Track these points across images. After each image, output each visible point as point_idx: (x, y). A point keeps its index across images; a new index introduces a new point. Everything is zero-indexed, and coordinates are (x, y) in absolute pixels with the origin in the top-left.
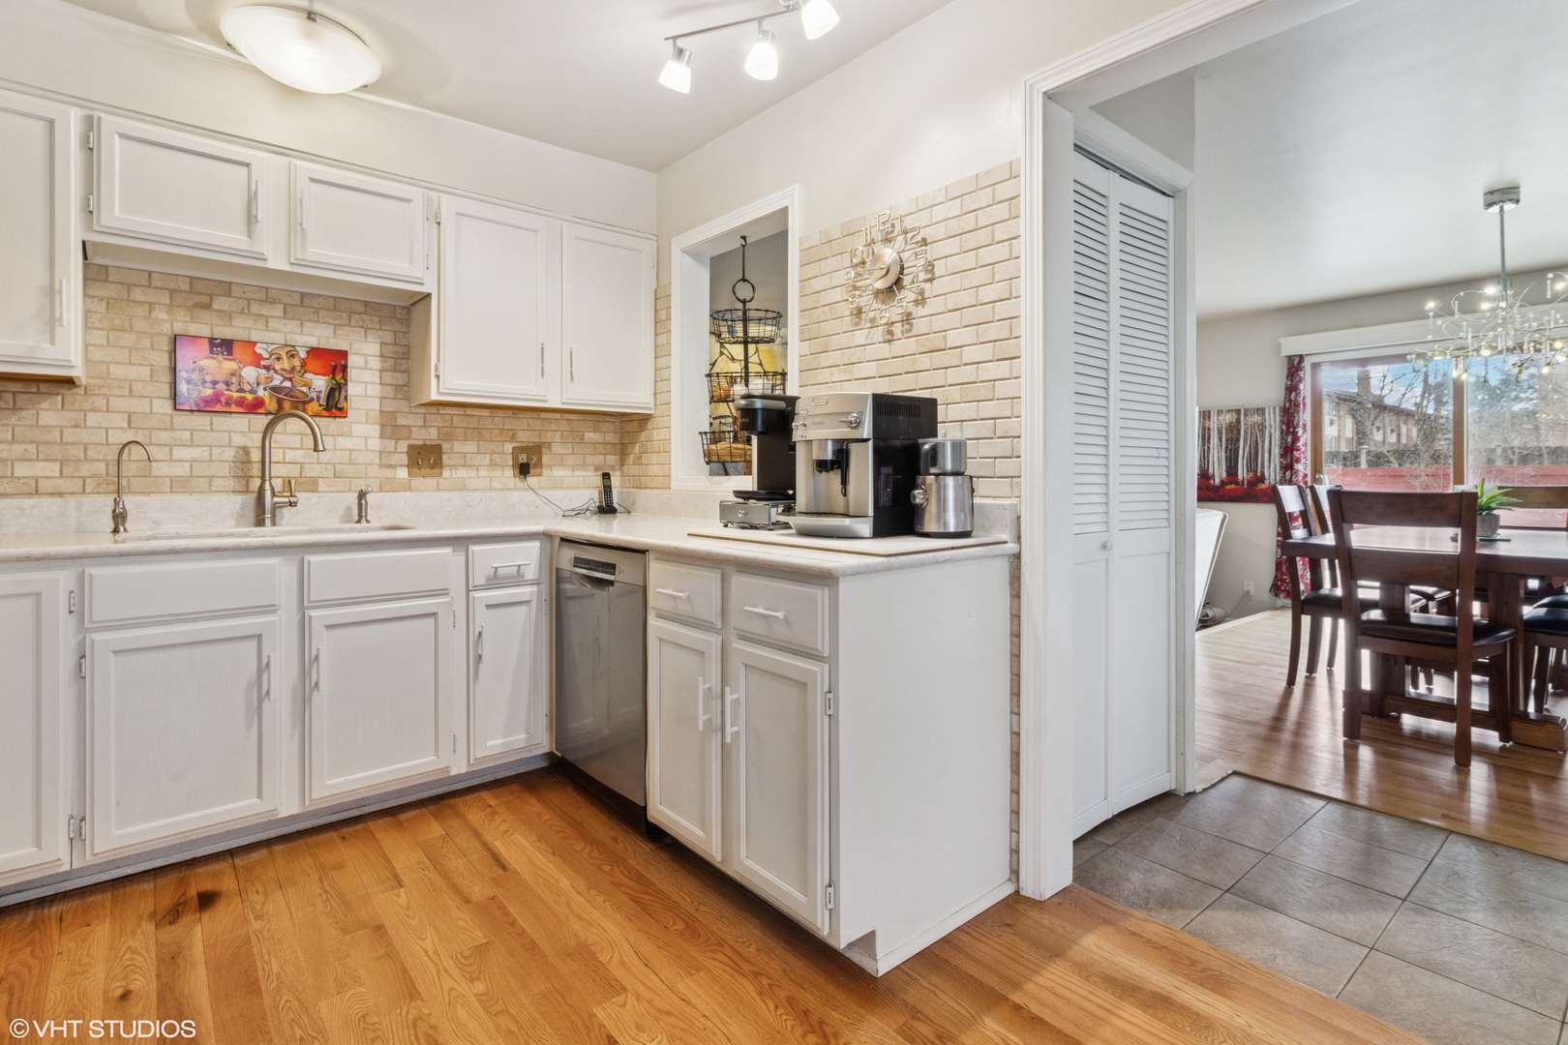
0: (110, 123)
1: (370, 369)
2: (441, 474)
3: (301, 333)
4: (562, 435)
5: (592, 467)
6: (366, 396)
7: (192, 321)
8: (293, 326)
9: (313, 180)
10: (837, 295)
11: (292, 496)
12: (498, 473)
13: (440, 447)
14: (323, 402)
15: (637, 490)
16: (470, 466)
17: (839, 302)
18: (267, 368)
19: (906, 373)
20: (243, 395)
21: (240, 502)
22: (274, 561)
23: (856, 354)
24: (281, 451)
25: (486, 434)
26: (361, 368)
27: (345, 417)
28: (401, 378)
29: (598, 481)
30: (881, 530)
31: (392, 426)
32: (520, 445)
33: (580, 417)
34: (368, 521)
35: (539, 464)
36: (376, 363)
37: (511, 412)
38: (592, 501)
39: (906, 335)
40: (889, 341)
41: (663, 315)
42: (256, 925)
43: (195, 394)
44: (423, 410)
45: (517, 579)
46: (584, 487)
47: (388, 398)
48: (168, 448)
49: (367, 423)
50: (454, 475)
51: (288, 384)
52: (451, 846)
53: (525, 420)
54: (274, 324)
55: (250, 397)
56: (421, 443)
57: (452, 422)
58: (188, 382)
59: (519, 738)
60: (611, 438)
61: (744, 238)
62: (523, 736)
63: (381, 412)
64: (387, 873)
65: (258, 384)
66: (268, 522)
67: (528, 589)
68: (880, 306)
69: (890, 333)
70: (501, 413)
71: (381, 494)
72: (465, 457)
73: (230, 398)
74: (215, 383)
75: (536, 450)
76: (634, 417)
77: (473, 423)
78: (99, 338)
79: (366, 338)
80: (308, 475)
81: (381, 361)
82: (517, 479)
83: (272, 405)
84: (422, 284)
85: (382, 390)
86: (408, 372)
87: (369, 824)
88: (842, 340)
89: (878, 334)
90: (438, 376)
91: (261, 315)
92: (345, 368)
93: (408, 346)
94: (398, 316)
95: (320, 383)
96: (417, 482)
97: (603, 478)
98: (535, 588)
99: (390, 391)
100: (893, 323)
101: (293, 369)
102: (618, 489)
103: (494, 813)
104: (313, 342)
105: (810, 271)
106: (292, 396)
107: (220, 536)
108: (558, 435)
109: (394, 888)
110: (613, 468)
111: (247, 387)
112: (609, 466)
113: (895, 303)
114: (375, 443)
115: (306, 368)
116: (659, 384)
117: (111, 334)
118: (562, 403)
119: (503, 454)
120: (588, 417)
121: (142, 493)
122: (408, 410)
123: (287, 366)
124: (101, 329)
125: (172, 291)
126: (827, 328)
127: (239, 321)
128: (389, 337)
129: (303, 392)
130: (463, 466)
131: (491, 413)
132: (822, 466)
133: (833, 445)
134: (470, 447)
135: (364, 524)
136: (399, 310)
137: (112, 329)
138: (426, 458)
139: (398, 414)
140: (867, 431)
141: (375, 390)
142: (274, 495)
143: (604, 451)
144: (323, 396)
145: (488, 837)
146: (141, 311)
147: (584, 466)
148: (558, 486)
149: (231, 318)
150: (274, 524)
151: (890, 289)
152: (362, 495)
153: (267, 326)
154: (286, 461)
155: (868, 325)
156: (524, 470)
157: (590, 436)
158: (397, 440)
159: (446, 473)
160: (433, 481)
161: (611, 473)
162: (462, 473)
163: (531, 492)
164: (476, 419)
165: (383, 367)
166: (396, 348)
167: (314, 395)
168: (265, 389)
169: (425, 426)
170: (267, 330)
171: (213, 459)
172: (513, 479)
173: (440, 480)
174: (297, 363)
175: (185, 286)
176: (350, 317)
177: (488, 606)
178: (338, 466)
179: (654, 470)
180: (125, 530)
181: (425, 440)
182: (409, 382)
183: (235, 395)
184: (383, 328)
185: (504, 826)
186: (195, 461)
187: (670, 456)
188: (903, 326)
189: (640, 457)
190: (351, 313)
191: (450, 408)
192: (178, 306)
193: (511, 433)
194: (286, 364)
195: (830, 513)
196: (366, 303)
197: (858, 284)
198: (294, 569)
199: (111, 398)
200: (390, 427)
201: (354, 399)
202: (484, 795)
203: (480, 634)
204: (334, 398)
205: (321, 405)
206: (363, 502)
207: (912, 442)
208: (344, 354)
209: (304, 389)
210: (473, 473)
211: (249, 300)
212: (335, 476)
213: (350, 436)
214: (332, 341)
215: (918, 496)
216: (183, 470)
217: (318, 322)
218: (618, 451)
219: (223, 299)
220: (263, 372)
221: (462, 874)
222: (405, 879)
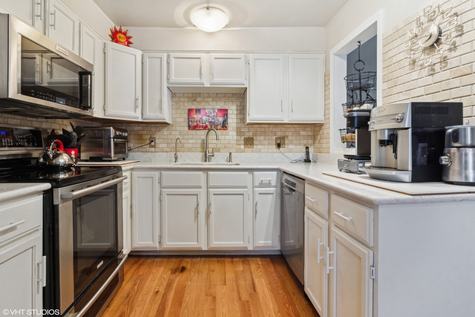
0: (172, 55)
1: (234, 114)
2: (253, 147)
3: (217, 105)
4: (292, 133)
5: (303, 145)
6: (233, 123)
7: (192, 105)
8: (214, 103)
9: (215, 58)
10: (402, 56)
11: (213, 153)
12: (270, 147)
13: (253, 138)
14: (222, 125)
15: (319, 154)
16: (262, 144)
17: (403, 60)
18: (208, 116)
19: (443, 91)
20: (203, 124)
21: (202, 155)
22: (201, 173)
23: (413, 84)
24: (212, 140)
25: (267, 133)
26: (231, 114)
27: (227, 130)
28: (242, 116)
29: (304, 150)
30: (416, 178)
31: (240, 132)
32: (278, 137)
33: (299, 126)
34: (232, 162)
35: (284, 144)
36: (235, 112)
37: (275, 125)
38: (302, 157)
39: (443, 69)
40: (432, 75)
41: (327, 83)
42: (189, 283)
43: (193, 125)
44: (248, 126)
45: (269, 185)
46: (300, 152)
47: (238, 123)
48: (187, 140)
49: (233, 131)
50: (257, 148)
51: (213, 120)
52: (243, 275)
53: (279, 128)
54: (210, 103)
55: (204, 125)
56: (247, 137)
57: (257, 129)
58: (191, 122)
59: (269, 242)
60: (310, 133)
61: (359, 42)
62: (271, 242)
63: (237, 127)
64: (223, 278)
65: (206, 121)
66: (207, 161)
67: (272, 189)
68: (426, 57)
69: (433, 70)
70: (271, 126)
71: (236, 153)
72: (260, 141)
73: (200, 126)
74: (197, 121)
75: (283, 138)
76: (318, 125)
77: (263, 130)
78: (174, 112)
79: (233, 104)
80: (218, 147)
81: (237, 111)
82: (277, 149)
83: (209, 127)
84: (244, 85)
85: (237, 120)
86: (244, 114)
87: (226, 259)
88: (405, 78)
89: (426, 72)
90: (249, 114)
91: (207, 101)
92: (227, 115)
93: (244, 106)
94: (241, 96)
95: (221, 119)
96: (247, 149)
97: (306, 149)
98: (275, 189)
99: (239, 120)
100: (434, 64)
101: (214, 116)
102: (313, 153)
103: (259, 267)
104: (219, 107)
105: (387, 48)
106: (214, 124)
107: (196, 164)
108: (291, 133)
109: (223, 285)
110: (311, 145)
111: (204, 122)
112: (309, 144)
113: (436, 53)
114: (235, 137)
115: (217, 115)
116: (326, 111)
117: (177, 110)
118: (289, 121)
119: (272, 140)
120: (301, 126)
121: (182, 152)
122: (244, 126)
123: (213, 115)
124: (174, 109)
125: (188, 97)
126: (396, 74)
127: (202, 104)
128: (239, 104)
129: (216, 122)
130: (260, 144)
131: (268, 126)
132: (382, 143)
133: (388, 132)
134: (262, 138)
135: (231, 163)
136: (241, 95)
137: (177, 109)
138: (249, 142)
139: (241, 128)
140: (408, 123)
141: (235, 121)
142: (209, 153)
143: (307, 139)
144: (222, 123)
145: (254, 276)
146: (182, 104)
147: (300, 144)
148: (291, 151)
149: (200, 103)
150: (209, 162)
151: (432, 46)
152: (230, 154)
153: (209, 104)
154: (213, 143)
155: (419, 68)
156: (279, 146)
157: (302, 133)
158: (241, 136)
159: (255, 147)
160: (251, 149)
161: (309, 147)
162: (259, 147)
163: (281, 154)
164: (264, 128)
165: (237, 113)
166: (241, 107)
167: (219, 123)
168: (208, 122)
169: (249, 132)
170: (209, 105)
171: (197, 143)
172: (275, 149)
173: (253, 149)
174: (215, 114)
175: (191, 96)
176: (228, 98)
177: (259, 194)
178: (225, 144)
179: (324, 145)
180: (177, 162)
181: (249, 136)
182: (244, 117)
183: (201, 124)
184: (237, 101)
185: (260, 274)
186: (193, 143)
187: (330, 140)
188: (441, 65)
189: (320, 140)
190: (229, 97)
191: (256, 125)
192: (189, 101)
193: (275, 133)
194: (212, 115)
195: (388, 168)
196: (233, 94)
197: (413, 48)
198: (206, 175)
199: (176, 127)
200: (239, 132)
201: (229, 124)
202: (258, 259)
203: (257, 203)
204: (224, 124)
205: (221, 126)
206: (231, 156)
207: (441, 128)
208: (226, 110)
209: (217, 122)
210: (263, 147)
211: (204, 97)
212: (225, 148)
213: (229, 135)
214: (224, 106)
215: (444, 160)
216: (190, 146)
217: (220, 101)
218: (313, 138)
219: (199, 98)
220: (207, 117)
221: (242, 287)
222: (227, 283)
